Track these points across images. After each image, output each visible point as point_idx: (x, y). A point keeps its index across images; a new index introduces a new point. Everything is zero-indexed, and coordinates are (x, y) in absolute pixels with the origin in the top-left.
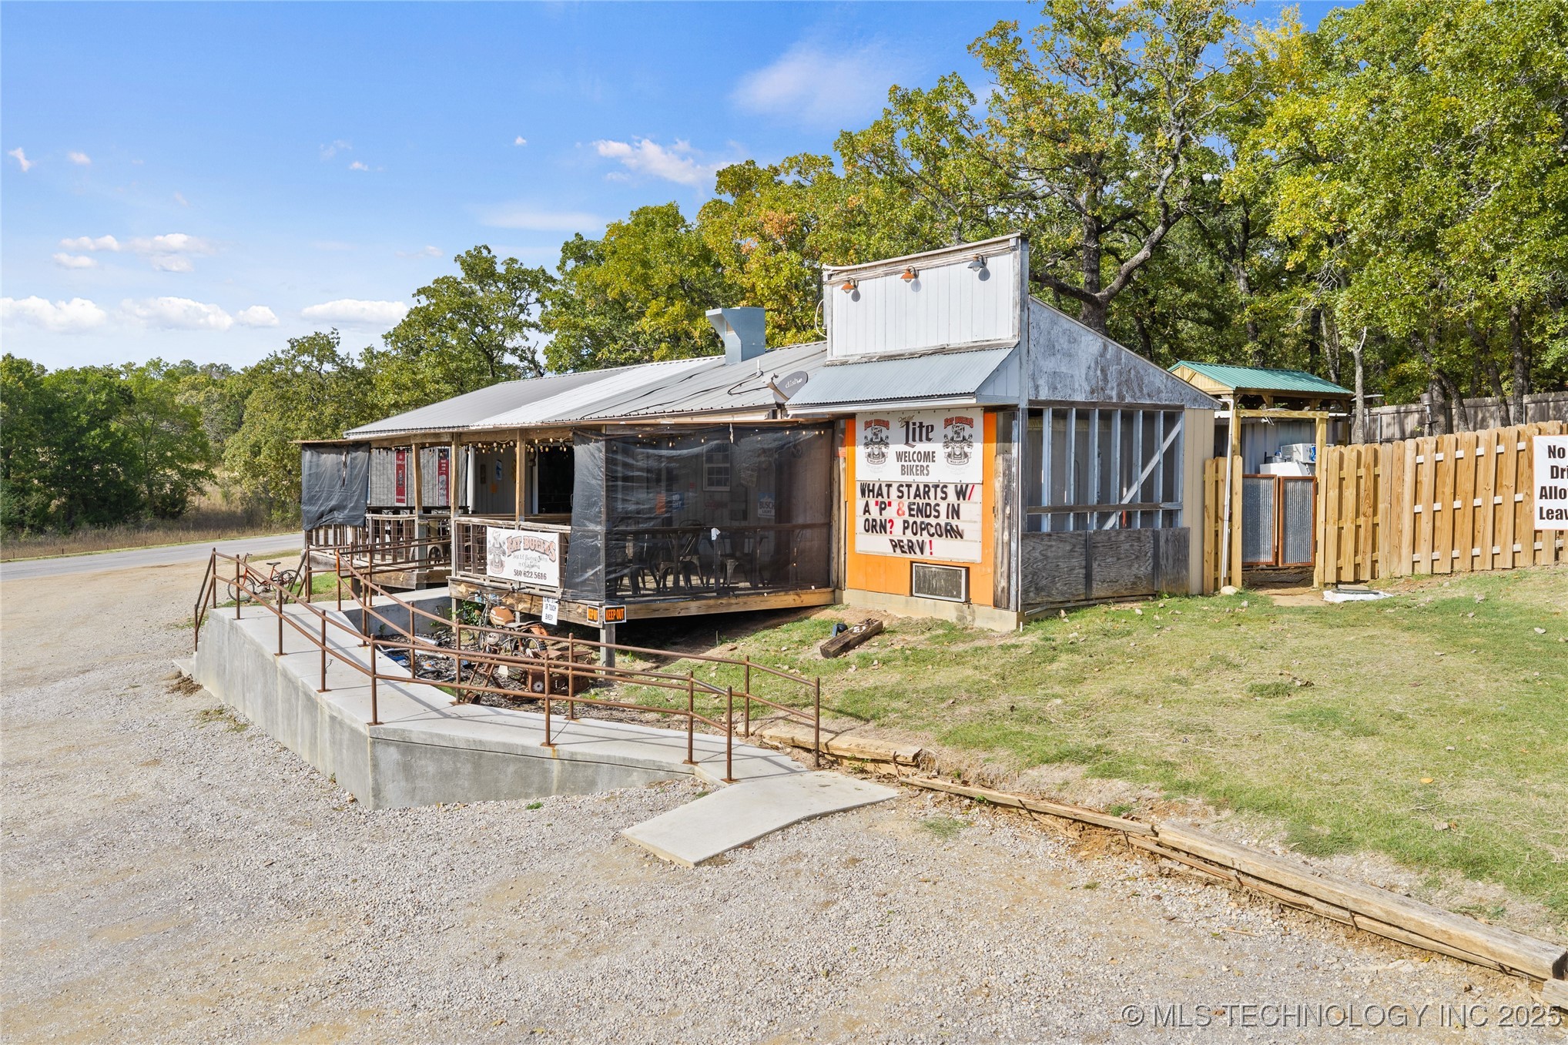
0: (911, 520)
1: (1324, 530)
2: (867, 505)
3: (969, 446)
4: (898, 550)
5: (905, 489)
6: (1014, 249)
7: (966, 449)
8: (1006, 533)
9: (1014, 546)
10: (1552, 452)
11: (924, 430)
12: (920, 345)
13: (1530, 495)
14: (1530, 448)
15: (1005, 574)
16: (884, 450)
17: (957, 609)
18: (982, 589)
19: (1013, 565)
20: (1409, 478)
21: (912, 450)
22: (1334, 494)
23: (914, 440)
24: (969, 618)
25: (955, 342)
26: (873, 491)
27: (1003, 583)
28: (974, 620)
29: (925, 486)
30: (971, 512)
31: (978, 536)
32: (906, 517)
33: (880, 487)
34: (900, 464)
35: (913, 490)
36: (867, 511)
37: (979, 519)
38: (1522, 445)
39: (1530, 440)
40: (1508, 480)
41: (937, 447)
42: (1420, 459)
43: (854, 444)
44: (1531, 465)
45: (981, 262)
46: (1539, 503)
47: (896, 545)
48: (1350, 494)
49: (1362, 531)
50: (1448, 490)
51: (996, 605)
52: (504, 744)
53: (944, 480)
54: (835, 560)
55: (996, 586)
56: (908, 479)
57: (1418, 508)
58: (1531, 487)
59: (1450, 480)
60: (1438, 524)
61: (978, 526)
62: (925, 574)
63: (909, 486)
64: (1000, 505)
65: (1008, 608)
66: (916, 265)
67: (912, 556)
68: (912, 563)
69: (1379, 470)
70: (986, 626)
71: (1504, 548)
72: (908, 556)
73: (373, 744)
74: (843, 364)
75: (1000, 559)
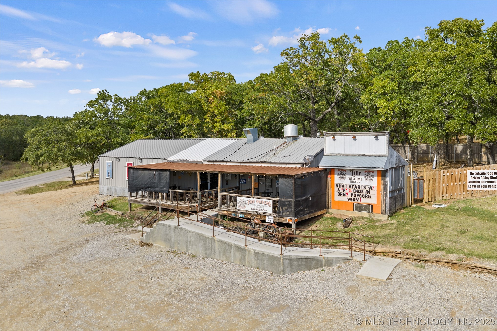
0: (354, 193)
1: (426, 190)
2: (339, 189)
3: (373, 177)
4: (350, 200)
5: (352, 186)
6: (387, 135)
7: (372, 178)
8: (385, 197)
9: (387, 200)
10: (471, 174)
11: (358, 173)
12: (357, 153)
13: (466, 182)
14: (467, 173)
15: (384, 207)
16: (344, 176)
17: (369, 214)
18: (377, 210)
19: (387, 205)
20: (442, 179)
21: (354, 177)
22: (428, 182)
23: (355, 175)
24: (373, 216)
25: (368, 153)
26: (341, 186)
27: (384, 209)
28: (374, 217)
29: (358, 186)
30: (373, 193)
31: (376, 198)
32: (352, 192)
33: (343, 185)
34: (350, 180)
35: (354, 187)
36: (339, 190)
37: (376, 194)
38: (465, 172)
39: (467, 171)
40: (462, 179)
41: (363, 177)
42: (444, 174)
43: (334, 174)
44: (467, 176)
45: (376, 137)
46: (468, 184)
47: (348, 199)
48: (431, 182)
49: (433, 190)
50: (450, 181)
51: (381, 213)
52: (313, 257)
53: (364, 185)
54: (328, 202)
55: (381, 210)
56: (353, 184)
57: (443, 185)
58: (467, 181)
59: (450, 179)
60: (448, 188)
61: (376, 196)
62: (358, 206)
63: (353, 185)
64: (383, 191)
65: (385, 214)
66: (355, 135)
67: (354, 202)
68: (354, 203)
69: (436, 177)
70: (378, 218)
71: (461, 194)
72: (353, 202)
73: (283, 259)
74: (331, 155)
75: (383, 203)
